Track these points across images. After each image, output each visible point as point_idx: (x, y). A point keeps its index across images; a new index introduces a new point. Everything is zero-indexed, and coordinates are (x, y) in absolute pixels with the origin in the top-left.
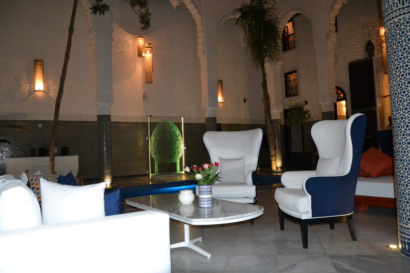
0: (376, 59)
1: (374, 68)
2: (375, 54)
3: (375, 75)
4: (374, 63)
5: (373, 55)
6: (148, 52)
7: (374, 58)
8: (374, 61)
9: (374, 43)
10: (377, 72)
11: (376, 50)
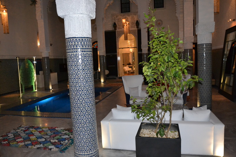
0: (117, 32)
1: (116, 35)
2: (117, 29)
3: (117, 39)
4: (116, 33)
5: (116, 29)
6: (4, 11)
7: (116, 31)
8: (116, 32)
9: (117, 24)
10: (117, 38)
11: (117, 27)
